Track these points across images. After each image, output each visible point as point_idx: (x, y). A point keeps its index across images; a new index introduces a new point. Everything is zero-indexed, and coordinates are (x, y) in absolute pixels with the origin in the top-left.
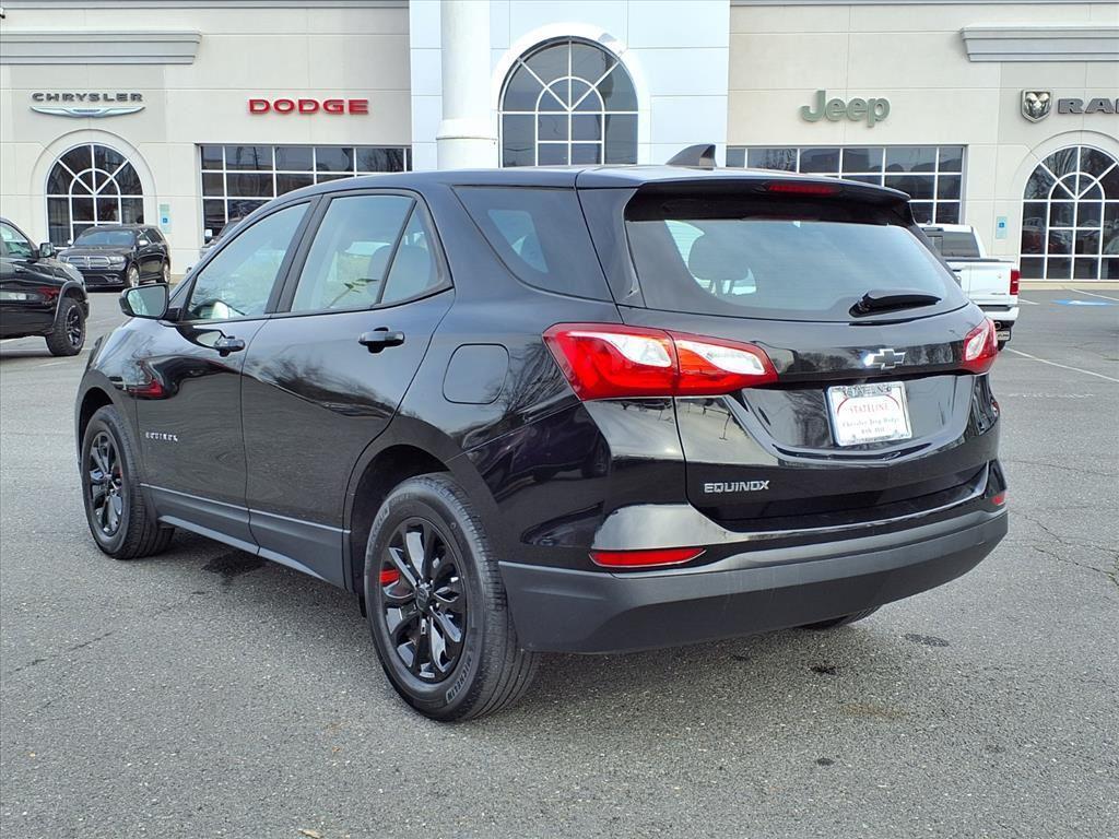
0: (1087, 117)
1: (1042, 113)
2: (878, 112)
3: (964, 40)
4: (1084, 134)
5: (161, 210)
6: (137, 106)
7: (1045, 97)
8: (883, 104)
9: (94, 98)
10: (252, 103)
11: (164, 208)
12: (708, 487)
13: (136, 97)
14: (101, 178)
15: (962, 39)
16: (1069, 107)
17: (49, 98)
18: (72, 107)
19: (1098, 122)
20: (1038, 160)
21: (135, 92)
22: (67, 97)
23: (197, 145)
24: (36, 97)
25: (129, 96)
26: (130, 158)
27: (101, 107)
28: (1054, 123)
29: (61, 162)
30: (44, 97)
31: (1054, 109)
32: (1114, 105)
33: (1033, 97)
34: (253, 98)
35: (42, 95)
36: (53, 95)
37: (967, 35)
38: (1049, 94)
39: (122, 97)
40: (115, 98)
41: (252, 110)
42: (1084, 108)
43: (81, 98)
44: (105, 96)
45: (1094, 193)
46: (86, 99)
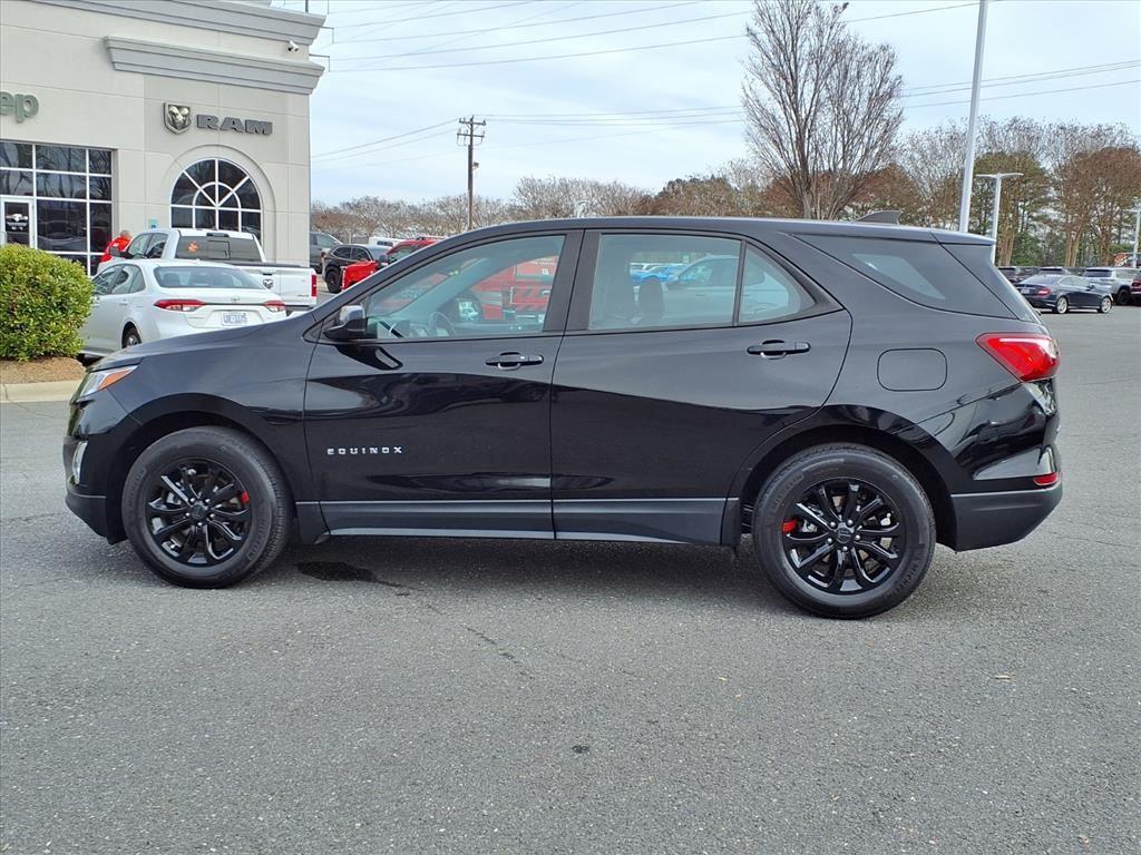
0: (222, 133)
1: (184, 126)
2: (27, 108)
3: (109, 48)
4: (220, 148)
7: (186, 111)
8: (31, 101)
15: (106, 46)
16: (207, 123)
19: (230, 138)
20: (181, 170)
28: (195, 136)
31: (194, 122)
32: (244, 124)
33: (175, 110)
37: (112, 44)
38: (188, 108)
42: (219, 124)
45: (232, 202)
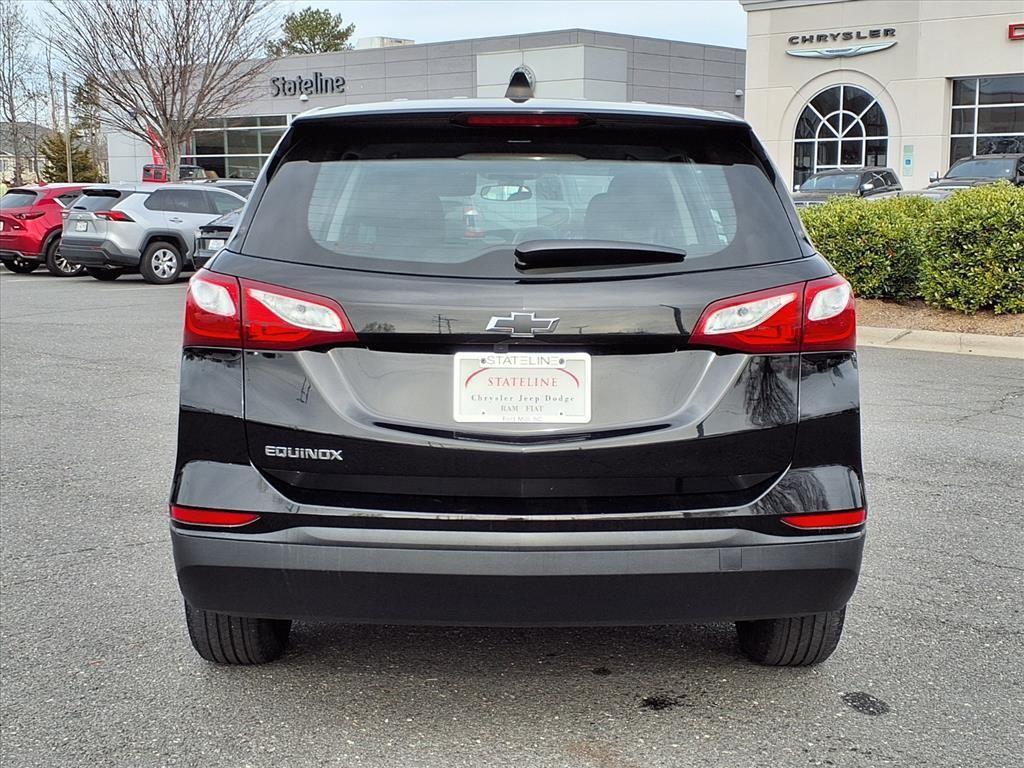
5: (905, 151)
6: (887, 42)
9: (847, 36)
10: (1012, 28)
11: (908, 149)
12: (269, 450)
13: (889, 32)
14: (847, 120)
17: (804, 40)
18: (823, 48)
21: (887, 27)
22: (821, 38)
23: (948, 78)
24: (792, 41)
25: (882, 32)
26: (878, 97)
27: (853, 46)
29: (810, 105)
30: (800, 40)
34: (1012, 24)
35: (798, 38)
36: (808, 37)
39: (874, 34)
40: (867, 34)
41: (1012, 37)
43: (834, 37)
44: (859, 33)
46: (839, 38)
